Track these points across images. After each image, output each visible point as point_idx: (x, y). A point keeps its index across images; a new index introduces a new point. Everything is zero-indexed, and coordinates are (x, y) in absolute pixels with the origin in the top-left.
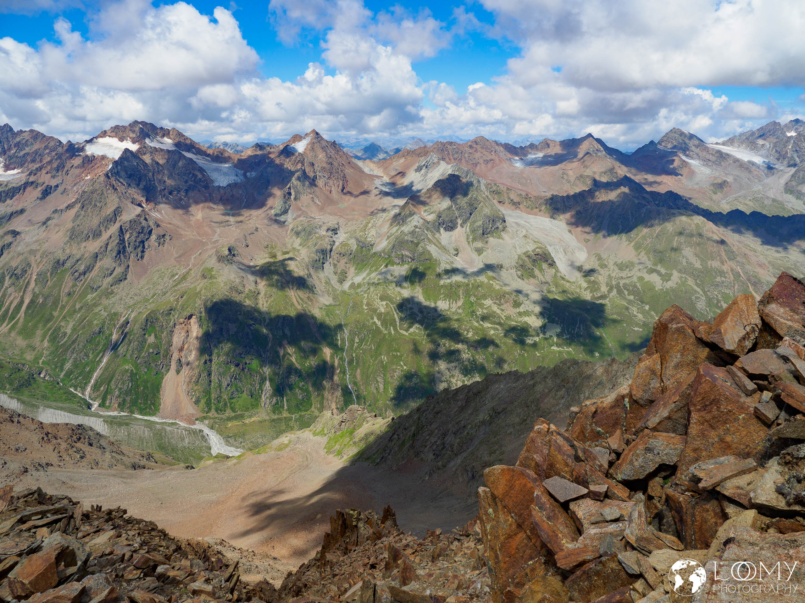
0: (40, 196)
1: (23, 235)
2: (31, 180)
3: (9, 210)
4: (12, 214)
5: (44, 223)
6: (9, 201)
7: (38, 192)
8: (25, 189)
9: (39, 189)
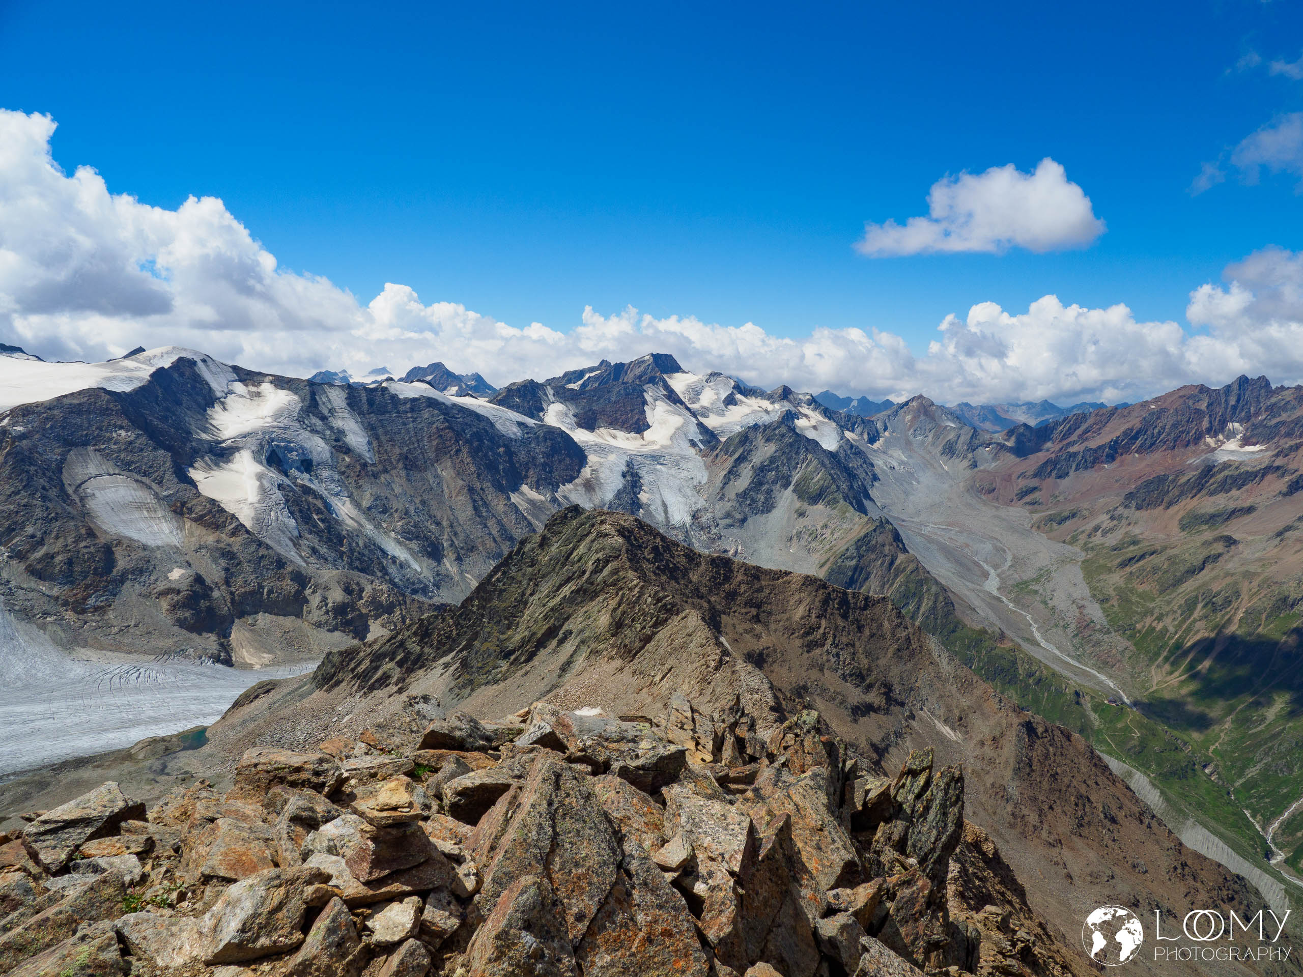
0: (1285, 490)
1: (1241, 547)
2: (1277, 463)
3: (1232, 505)
4: (1233, 512)
5: (1280, 534)
6: (1234, 492)
7: (1282, 484)
8: (1263, 476)
9: (1287, 479)
